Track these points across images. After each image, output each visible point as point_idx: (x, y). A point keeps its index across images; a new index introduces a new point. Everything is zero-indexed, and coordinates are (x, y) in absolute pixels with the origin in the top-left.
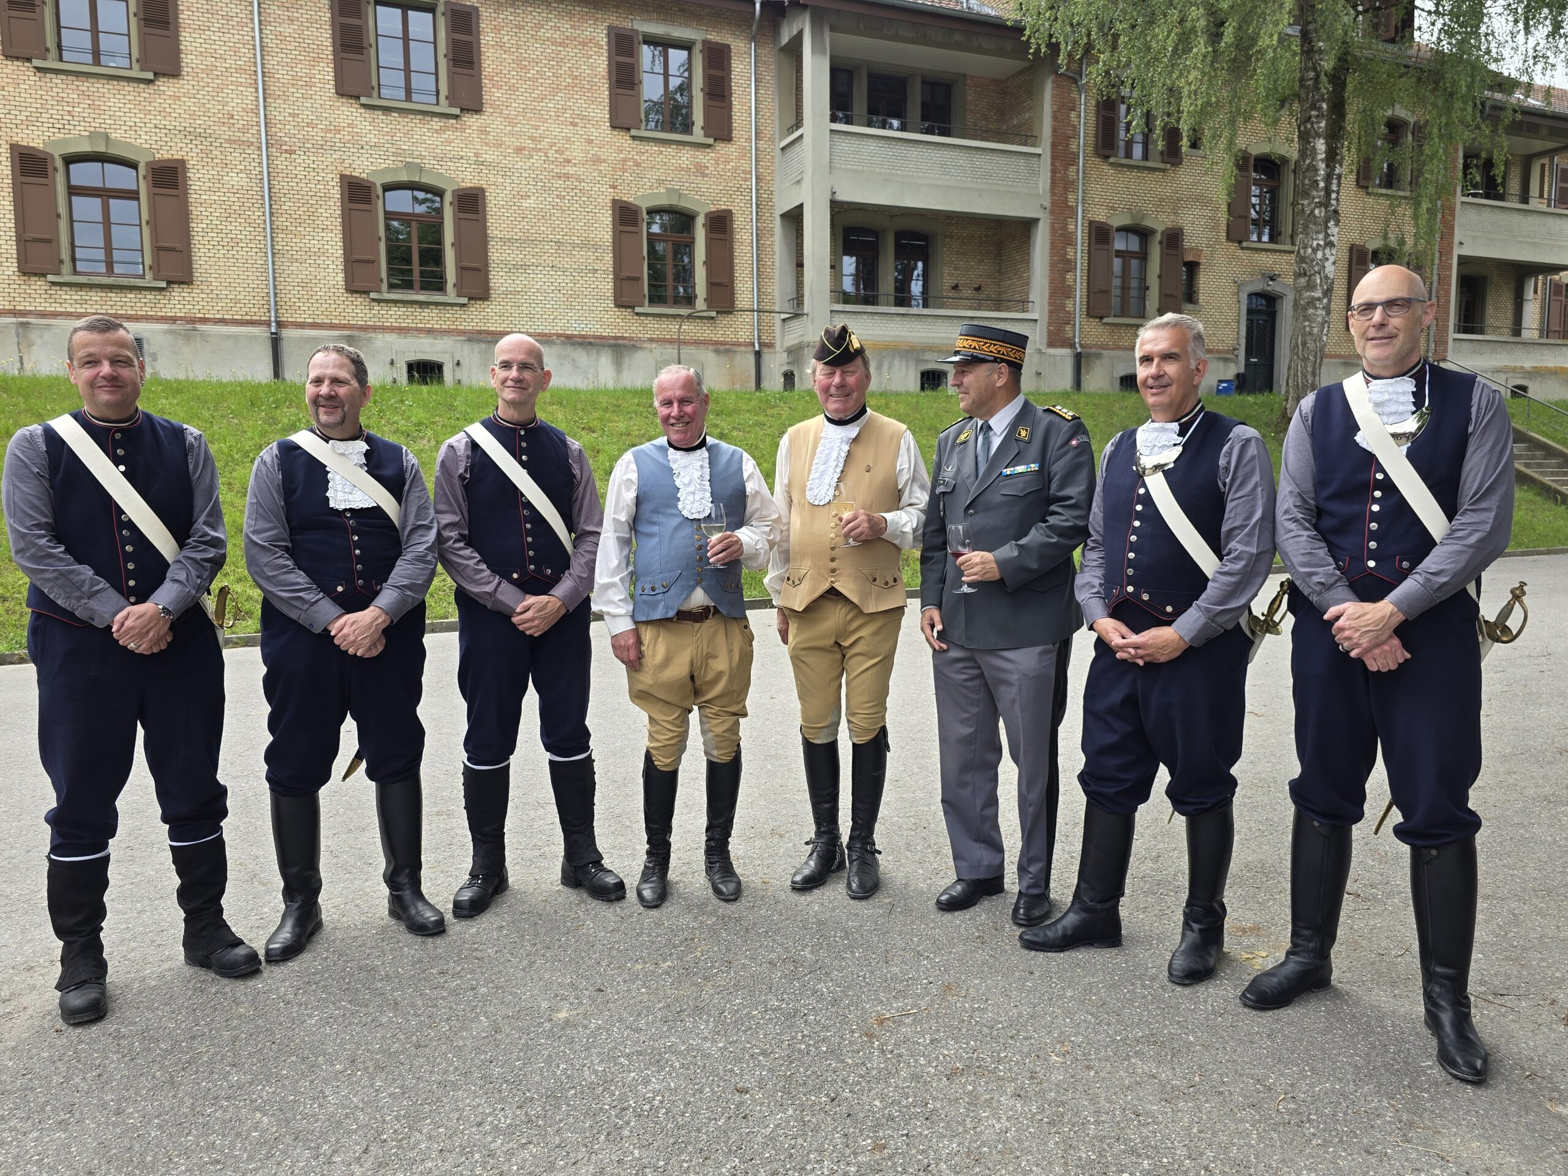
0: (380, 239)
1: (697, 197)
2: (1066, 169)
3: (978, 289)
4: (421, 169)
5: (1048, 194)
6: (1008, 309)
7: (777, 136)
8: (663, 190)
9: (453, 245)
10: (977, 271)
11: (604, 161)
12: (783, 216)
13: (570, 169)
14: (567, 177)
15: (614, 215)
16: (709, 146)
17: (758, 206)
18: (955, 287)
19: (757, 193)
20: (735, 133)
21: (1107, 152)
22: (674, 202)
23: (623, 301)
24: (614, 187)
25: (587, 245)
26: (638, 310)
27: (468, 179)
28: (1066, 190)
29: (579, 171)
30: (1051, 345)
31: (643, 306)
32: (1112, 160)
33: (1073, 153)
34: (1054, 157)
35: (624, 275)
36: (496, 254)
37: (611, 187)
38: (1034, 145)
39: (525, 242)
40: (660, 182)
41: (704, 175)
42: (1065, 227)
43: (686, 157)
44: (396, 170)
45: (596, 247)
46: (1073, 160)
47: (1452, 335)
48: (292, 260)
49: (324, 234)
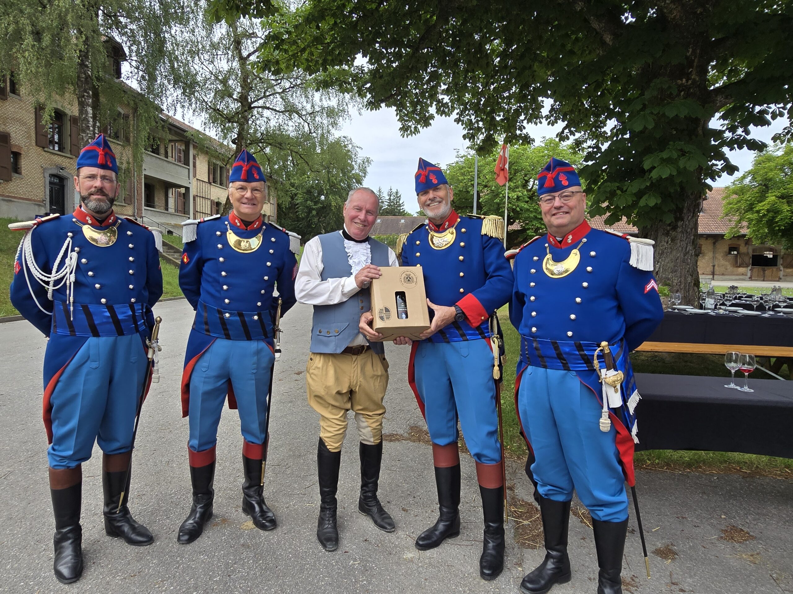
47: (144, 207)
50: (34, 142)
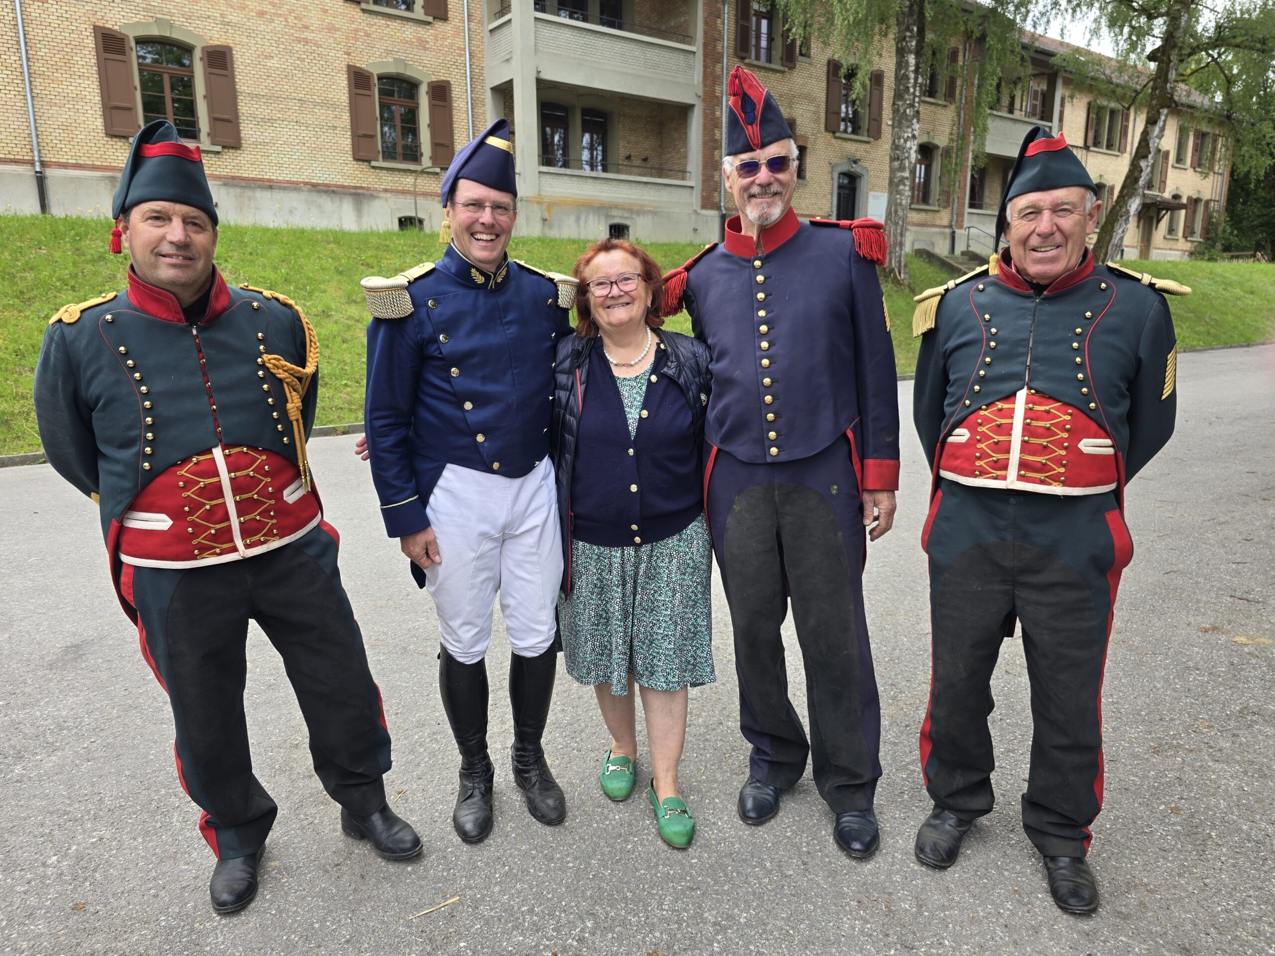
0: (136, 88)
1: (421, 68)
2: (714, 66)
3: (645, 160)
4: (171, 26)
5: (701, 86)
6: (668, 177)
7: (486, 19)
8: (391, 60)
9: (205, 97)
10: (644, 145)
11: (339, 30)
12: (494, 89)
13: (307, 35)
14: (306, 41)
15: (349, 79)
16: (429, 23)
17: (471, 79)
18: (628, 158)
19: (470, 68)
20: (450, 14)
21: (743, 54)
22: (401, 71)
23: (361, 155)
24: (348, 54)
25: (326, 104)
26: (374, 163)
27: (216, 37)
28: (714, 83)
29: (317, 37)
30: (704, 206)
31: (377, 160)
32: (747, 61)
33: (719, 53)
34: (706, 55)
35: (361, 132)
36: (244, 107)
37: (346, 53)
38: (689, 44)
39: (271, 98)
40: (388, 52)
41: (426, 49)
42: (713, 113)
43: (410, 31)
44: (148, 24)
45: (334, 106)
46: (718, 59)
47: (968, 210)
48: (51, 104)
49: (81, 81)
50: (823, 126)
